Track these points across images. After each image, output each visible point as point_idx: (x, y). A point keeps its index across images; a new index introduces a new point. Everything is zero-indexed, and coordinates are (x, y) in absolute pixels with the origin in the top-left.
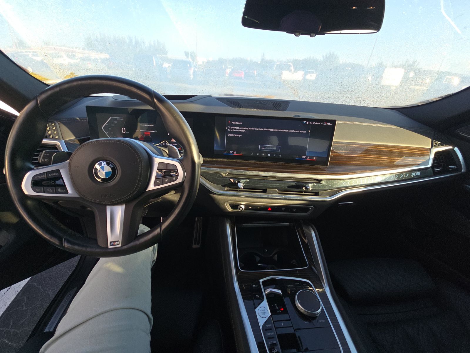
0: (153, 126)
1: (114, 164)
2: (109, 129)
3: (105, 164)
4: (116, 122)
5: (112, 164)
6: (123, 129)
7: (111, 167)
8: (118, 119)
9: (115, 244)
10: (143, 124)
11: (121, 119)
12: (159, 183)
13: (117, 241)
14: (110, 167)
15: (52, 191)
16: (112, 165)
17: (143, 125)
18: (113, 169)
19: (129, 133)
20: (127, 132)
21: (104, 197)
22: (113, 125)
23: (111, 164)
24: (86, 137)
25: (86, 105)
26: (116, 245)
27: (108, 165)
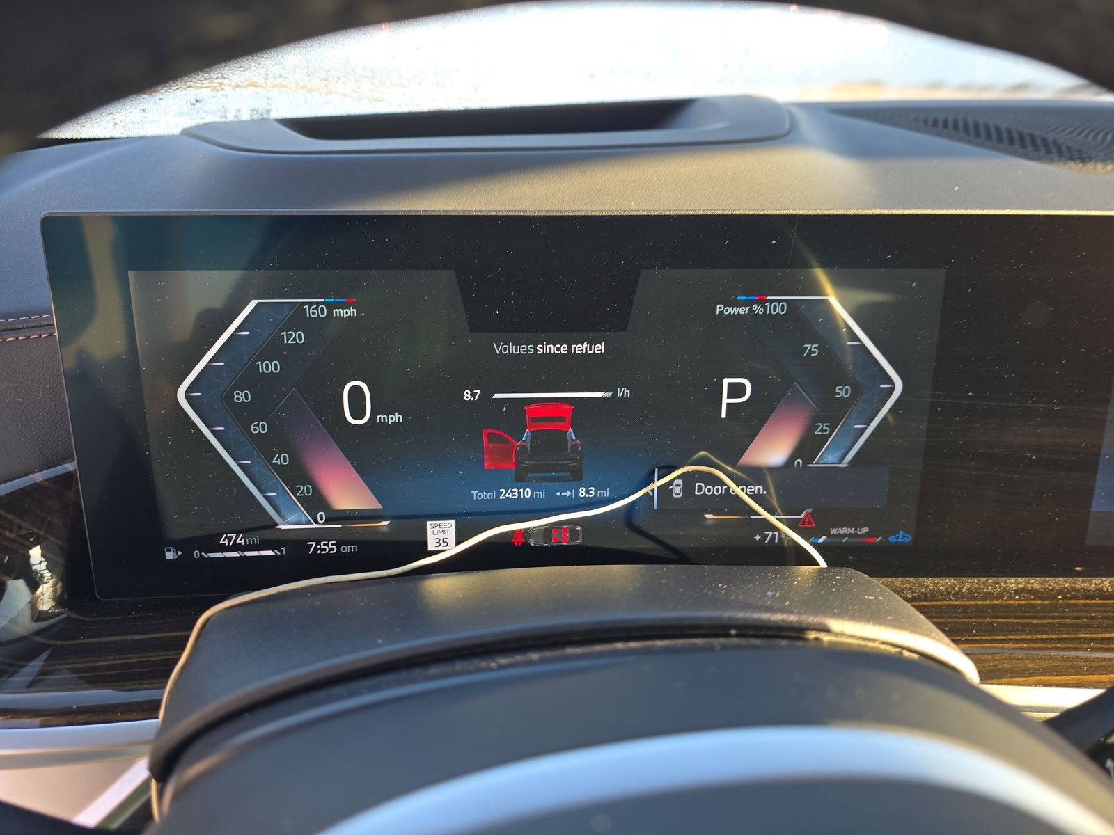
0: (598, 349)
2: (240, 397)
4: (295, 338)
6: (356, 392)
8: (310, 312)
10: (516, 344)
11: (337, 312)
17: (522, 349)
19: (397, 417)
20: (380, 418)
22: (270, 367)
24: (39, 477)
25: (43, 214)
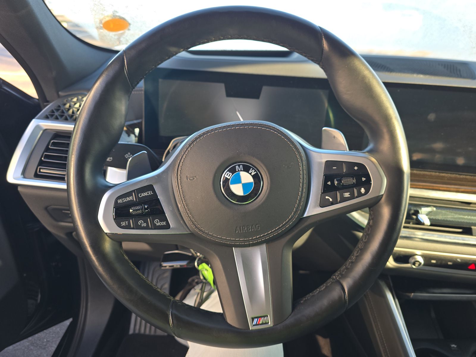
1: (257, 169)
3: (242, 170)
5: (253, 169)
7: (253, 174)
9: (261, 323)
12: (331, 200)
13: (264, 317)
14: (250, 174)
15: (145, 225)
16: (254, 171)
18: (256, 178)
21: (241, 231)
23: (251, 169)
26: (263, 324)
27: (248, 172)
